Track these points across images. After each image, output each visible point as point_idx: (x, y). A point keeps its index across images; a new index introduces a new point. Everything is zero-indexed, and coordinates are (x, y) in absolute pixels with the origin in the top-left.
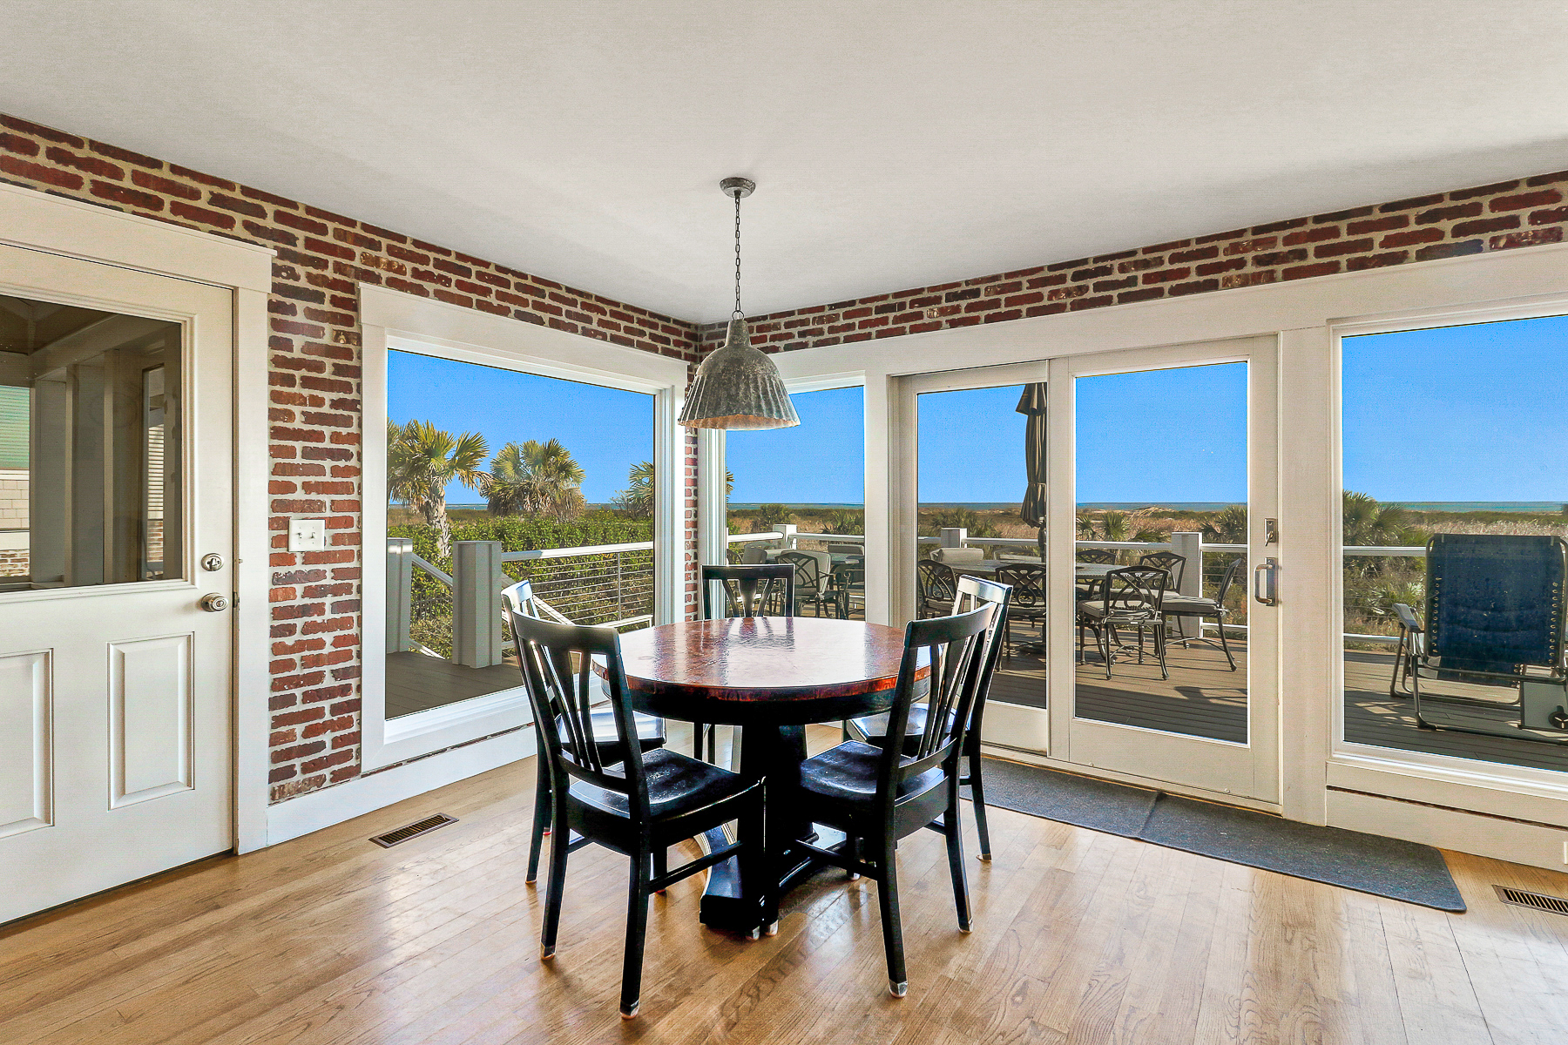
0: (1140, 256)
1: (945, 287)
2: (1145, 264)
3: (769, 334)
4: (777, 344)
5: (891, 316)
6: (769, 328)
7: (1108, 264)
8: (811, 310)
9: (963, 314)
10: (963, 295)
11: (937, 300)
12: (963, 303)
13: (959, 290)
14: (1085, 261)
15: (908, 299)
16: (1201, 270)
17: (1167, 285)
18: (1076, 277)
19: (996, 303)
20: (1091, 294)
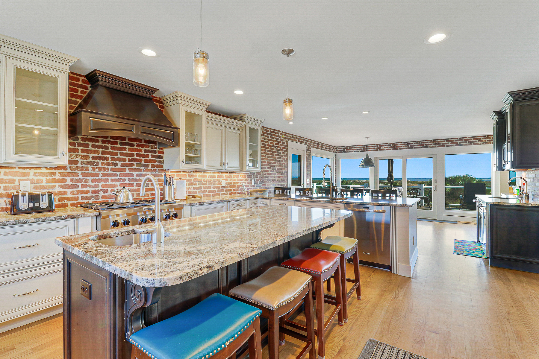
0: (417, 142)
1: (385, 144)
2: (418, 143)
3: (351, 149)
4: (353, 151)
5: (375, 148)
6: (351, 148)
7: (412, 143)
8: (360, 146)
9: (388, 148)
10: (388, 145)
11: (384, 146)
12: (388, 147)
13: (388, 144)
14: (409, 142)
15: (378, 145)
16: (426, 145)
17: (421, 146)
18: (407, 144)
19: (394, 147)
20: (409, 147)
